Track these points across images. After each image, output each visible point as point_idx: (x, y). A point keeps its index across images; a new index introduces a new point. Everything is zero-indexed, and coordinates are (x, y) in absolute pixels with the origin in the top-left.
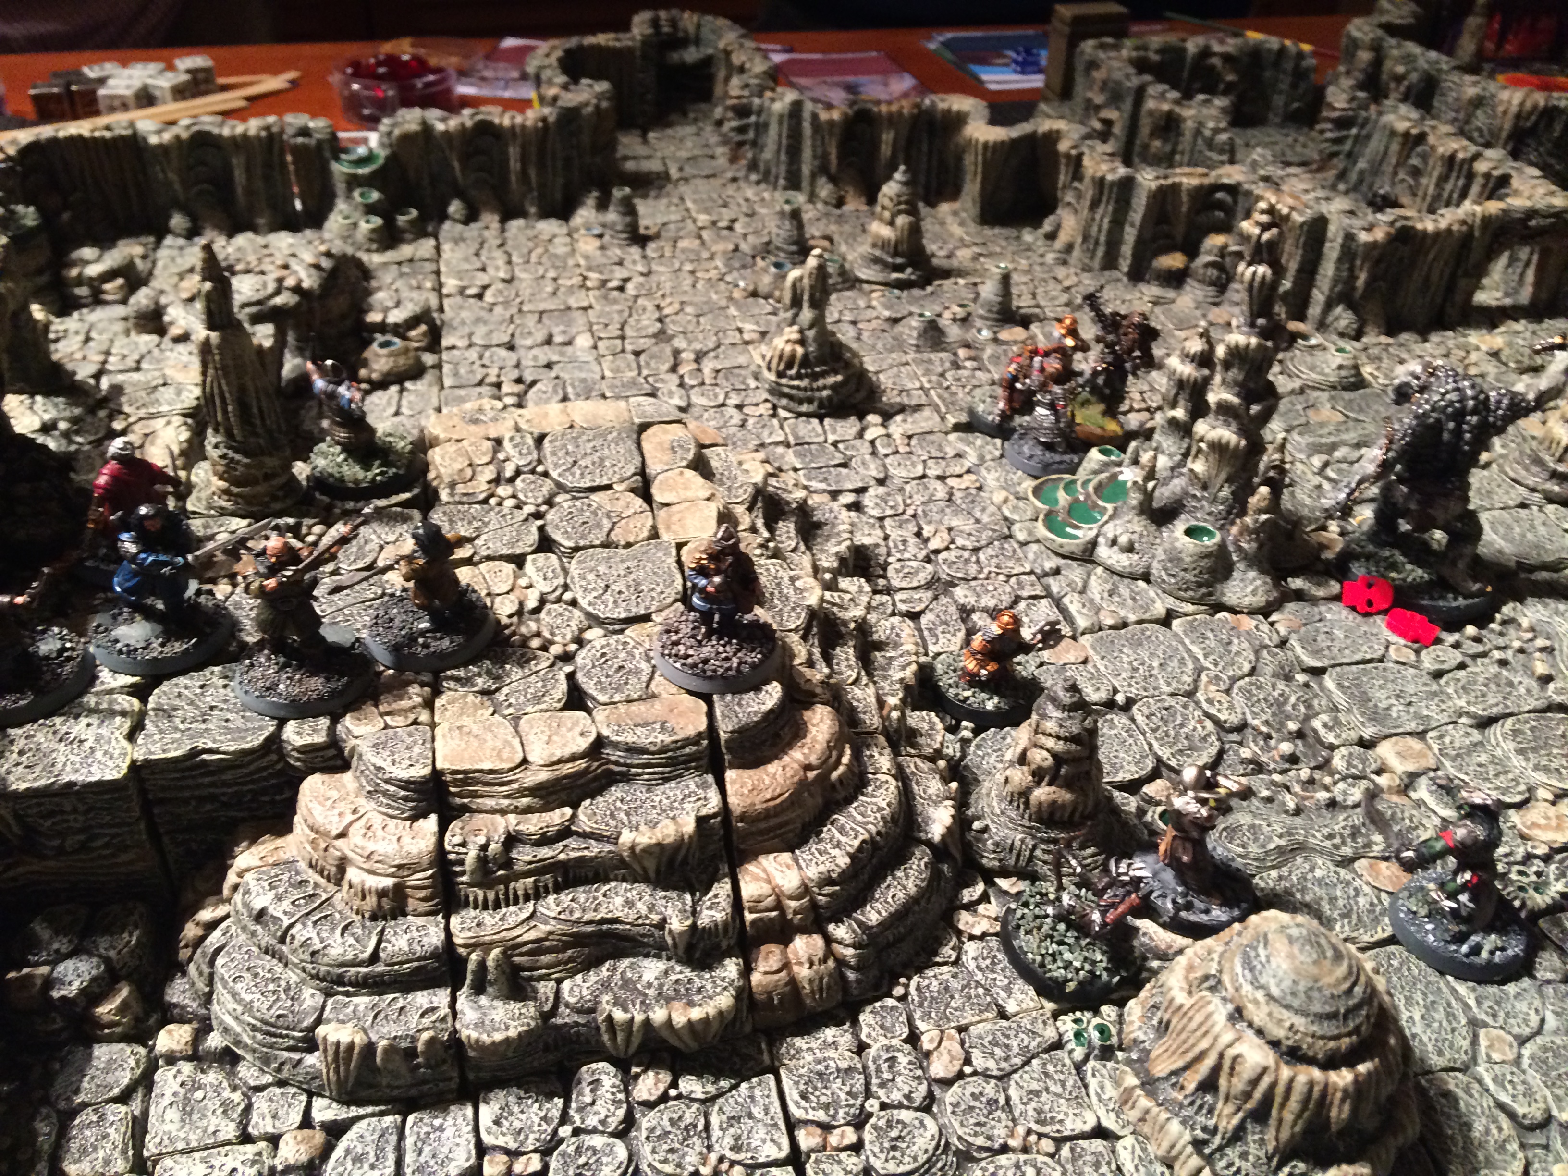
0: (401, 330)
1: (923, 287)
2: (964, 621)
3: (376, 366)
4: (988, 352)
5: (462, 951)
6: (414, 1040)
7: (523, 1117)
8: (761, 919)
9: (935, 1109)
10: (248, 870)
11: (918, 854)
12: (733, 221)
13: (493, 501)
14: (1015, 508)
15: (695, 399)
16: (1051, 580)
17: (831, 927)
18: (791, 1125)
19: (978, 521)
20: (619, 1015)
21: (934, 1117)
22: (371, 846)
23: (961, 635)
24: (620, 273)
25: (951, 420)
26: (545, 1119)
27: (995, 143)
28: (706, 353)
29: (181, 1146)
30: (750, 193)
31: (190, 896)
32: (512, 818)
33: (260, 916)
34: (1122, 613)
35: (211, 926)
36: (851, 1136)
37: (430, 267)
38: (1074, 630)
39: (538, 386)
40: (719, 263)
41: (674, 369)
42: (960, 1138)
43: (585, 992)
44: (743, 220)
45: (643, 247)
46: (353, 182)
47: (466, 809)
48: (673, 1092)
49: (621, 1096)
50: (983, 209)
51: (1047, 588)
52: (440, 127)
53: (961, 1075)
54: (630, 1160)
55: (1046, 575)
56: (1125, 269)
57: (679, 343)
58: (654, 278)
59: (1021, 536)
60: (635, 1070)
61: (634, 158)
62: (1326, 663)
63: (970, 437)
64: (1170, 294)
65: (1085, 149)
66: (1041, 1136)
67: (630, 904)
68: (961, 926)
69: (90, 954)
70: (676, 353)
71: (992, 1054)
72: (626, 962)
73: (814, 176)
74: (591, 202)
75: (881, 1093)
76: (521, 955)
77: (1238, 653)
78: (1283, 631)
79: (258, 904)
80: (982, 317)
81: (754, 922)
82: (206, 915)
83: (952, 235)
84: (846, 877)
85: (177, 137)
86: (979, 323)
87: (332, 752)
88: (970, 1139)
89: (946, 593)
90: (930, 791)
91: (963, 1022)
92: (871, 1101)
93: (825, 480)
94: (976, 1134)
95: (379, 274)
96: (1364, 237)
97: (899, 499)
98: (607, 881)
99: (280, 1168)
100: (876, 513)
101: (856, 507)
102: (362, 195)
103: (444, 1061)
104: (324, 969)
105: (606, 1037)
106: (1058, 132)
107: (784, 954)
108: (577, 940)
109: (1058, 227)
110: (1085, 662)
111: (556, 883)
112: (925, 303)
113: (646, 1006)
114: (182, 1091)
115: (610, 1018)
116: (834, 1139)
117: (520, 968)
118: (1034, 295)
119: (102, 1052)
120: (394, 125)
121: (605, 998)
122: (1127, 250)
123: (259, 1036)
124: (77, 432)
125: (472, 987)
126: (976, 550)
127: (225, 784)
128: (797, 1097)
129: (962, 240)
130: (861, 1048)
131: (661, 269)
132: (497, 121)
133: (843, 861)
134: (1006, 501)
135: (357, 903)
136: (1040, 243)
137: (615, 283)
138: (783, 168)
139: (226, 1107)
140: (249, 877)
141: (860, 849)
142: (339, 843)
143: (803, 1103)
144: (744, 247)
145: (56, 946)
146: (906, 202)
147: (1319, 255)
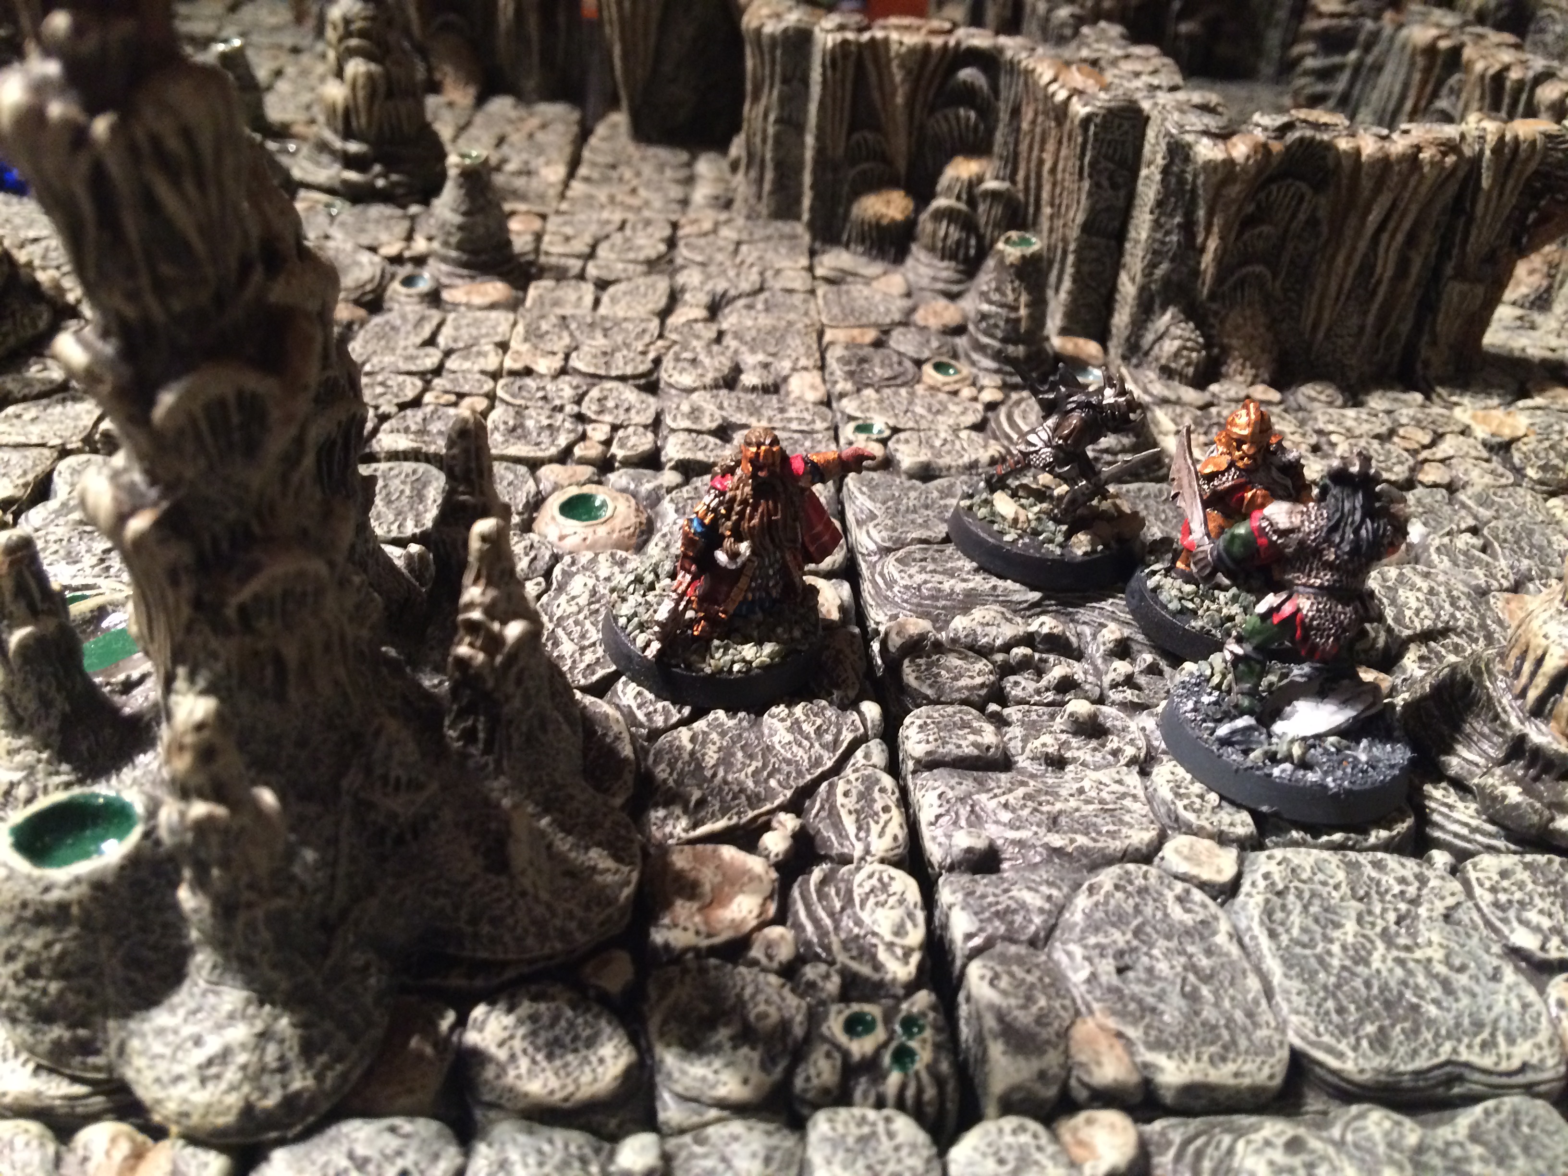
56: (806, 216)
64: (873, 270)
96: (1207, 153)
136: (714, 176)
146: (362, 34)
147: (1131, 196)
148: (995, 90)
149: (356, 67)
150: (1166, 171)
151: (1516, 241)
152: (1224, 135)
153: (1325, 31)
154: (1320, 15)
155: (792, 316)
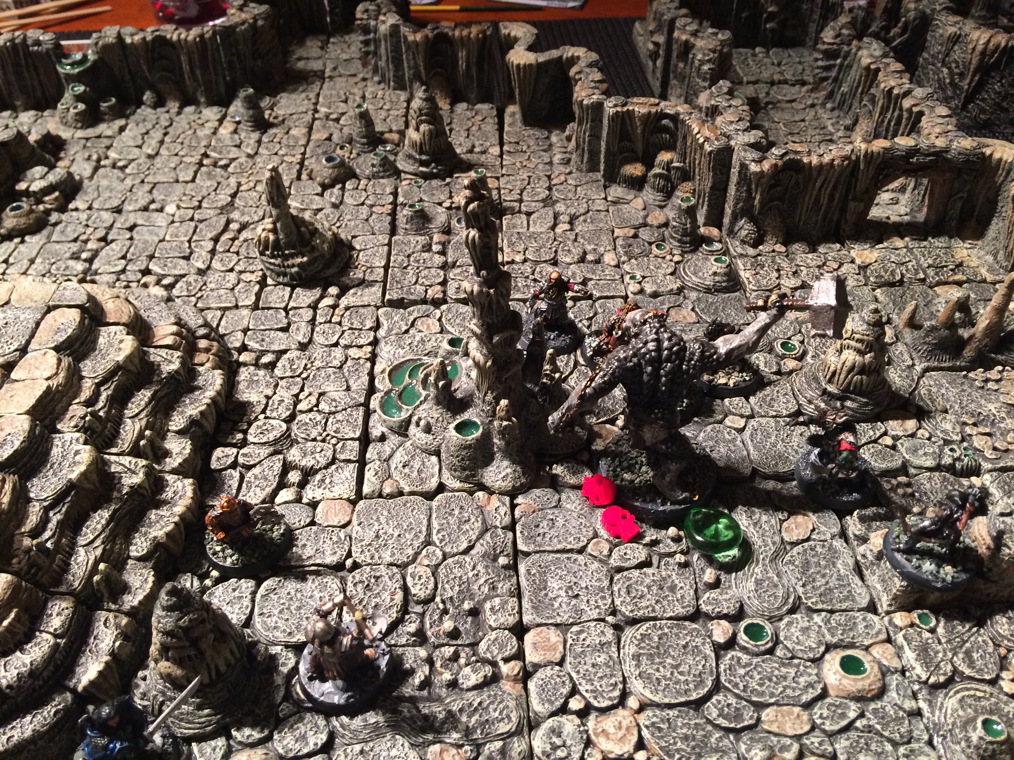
0: (38, 196)
1: (443, 179)
2: (281, 476)
12: (343, 114)
14: (383, 380)
15: (214, 264)
16: (369, 447)
19: (347, 389)
24: (233, 154)
25: (389, 296)
27: (526, 65)
28: (248, 225)
34: (403, 484)
37: (106, 142)
38: (357, 495)
39: (113, 245)
40: (308, 149)
41: (216, 237)
44: (348, 113)
45: (263, 134)
46: (68, 78)
50: (524, 114)
51: (362, 454)
52: (130, 40)
55: (373, 441)
56: (602, 173)
57: (235, 214)
58: (253, 159)
59: (373, 405)
61: (306, 59)
62: (533, 548)
63: (395, 312)
64: (631, 195)
65: (583, 76)
73: (412, 81)
77: (466, 532)
78: (517, 514)
89: (290, 448)
90: (100, 646)
93: (263, 341)
95: (70, 147)
96: (754, 168)
97: (304, 363)
100: (280, 373)
101: (269, 366)
102: (74, 88)
106: (576, 58)
110: (344, 526)
120: (100, 37)
122: (602, 158)
126: (330, 414)
131: (265, 152)
132: (168, 36)
134: (382, 372)
136: (559, 143)
137: (224, 162)
138: (392, 73)
146: (426, 115)
147: (728, 177)
148: (677, 128)
149: (424, 127)
150: (740, 172)
151: (876, 185)
152: (759, 161)
153: (826, 50)
154: (824, 43)
155: (601, 225)
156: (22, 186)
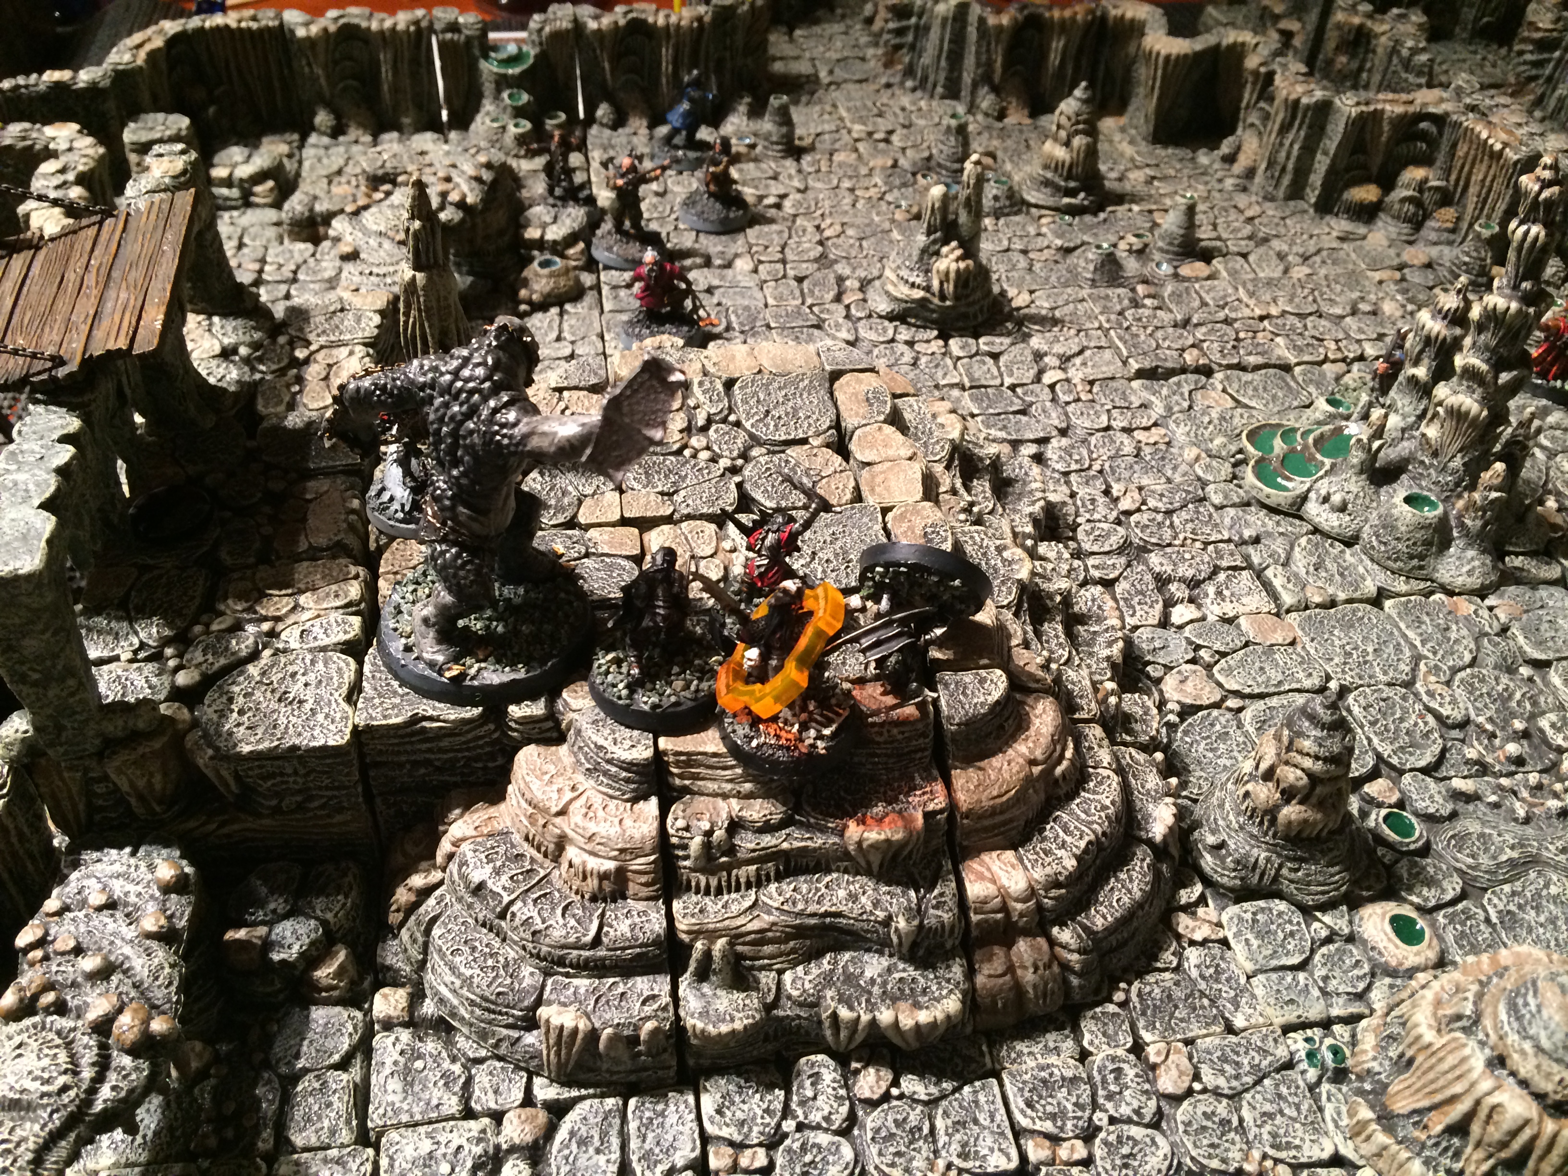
0: (559, 248)
1: (1095, 214)
2: (1160, 590)
3: (536, 287)
4: (1169, 289)
5: (683, 936)
6: (637, 1028)
7: (745, 1107)
8: (986, 921)
9: (1164, 1125)
10: (464, 839)
11: (1139, 854)
12: (890, 132)
13: (687, 453)
14: (1208, 466)
15: (862, 333)
16: (1251, 550)
17: (1055, 930)
18: (1018, 1133)
19: (1169, 481)
20: (844, 1013)
21: (1163, 1133)
22: (592, 828)
23: (1159, 606)
24: (776, 189)
25: (1134, 365)
26: (767, 1111)
27: (1178, 57)
28: (870, 282)
29: (405, 1118)
30: (906, 100)
31: (399, 859)
32: (733, 802)
33: (479, 889)
34: (1331, 590)
35: (426, 892)
36: (1080, 1151)
38: (1278, 606)
40: (878, 179)
41: (838, 299)
42: (1193, 1159)
43: (807, 986)
44: (900, 131)
45: (798, 160)
46: (502, 82)
47: (686, 790)
48: (895, 1092)
49: (842, 1092)
50: (1157, 127)
51: (1247, 558)
52: (593, 25)
53: (1190, 1092)
54: (856, 1162)
55: (1244, 543)
56: (1313, 200)
57: (842, 269)
58: (810, 194)
59: (1217, 499)
60: (855, 1065)
61: (781, 59)
62: (1551, 655)
63: (1156, 385)
64: (1362, 230)
65: (1275, 67)
66: (1277, 1161)
67: (853, 897)
68: (1181, 930)
69: (308, 917)
70: (840, 280)
71: (1222, 1072)
72: (847, 956)
73: (975, 85)
74: (742, 108)
75: (1109, 1106)
76: (744, 944)
77: (1456, 641)
78: (1503, 618)
79: (476, 877)
80: (1161, 250)
81: (979, 923)
82: (417, 880)
83: (1122, 155)
84: (1074, 879)
85: (325, 30)
86: (1157, 256)
87: (550, 724)
88: (1205, 1162)
89: (1138, 558)
90: (1148, 786)
91: (1190, 1035)
92: (1098, 1115)
93: (1004, 428)
94: (1210, 1157)
95: (529, 182)
97: (1085, 452)
98: (828, 871)
99: (504, 1147)
100: (1060, 467)
101: (1039, 459)
102: (510, 96)
103: (665, 1050)
104: (545, 949)
105: (828, 1033)
106: (1243, 44)
107: (1008, 956)
108: (800, 932)
109: (1239, 148)
110: (1293, 643)
111: (777, 871)
112: (1100, 231)
113: (871, 1007)
114: (402, 1060)
115: (835, 1016)
116: (1063, 1153)
117: (740, 957)
118: (1215, 226)
119: (319, 1015)
120: (545, 22)
121: (829, 993)
122: (1316, 179)
123: (478, 1012)
124: (260, 360)
125: (696, 974)
126: (1169, 513)
127: (441, 750)
128: (1022, 1105)
129: (1132, 160)
130: (1084, 1056)
131: (819, 185)
132: (651, 20)
133: (1071, 864)
134: (1197, 459)
135: (576, 883)
136: (1217, 166)
137: (771, 200)
138: (942, 76)
139: (448, 1078)
140: (466, 847)
141: (1086, 851)
142: (558, 820)
143: (1029, 1111)
144: (902, 162)
145: (272, 906)
146: (1085, 122)
148: (1442, 133)
156: (532, 233)
